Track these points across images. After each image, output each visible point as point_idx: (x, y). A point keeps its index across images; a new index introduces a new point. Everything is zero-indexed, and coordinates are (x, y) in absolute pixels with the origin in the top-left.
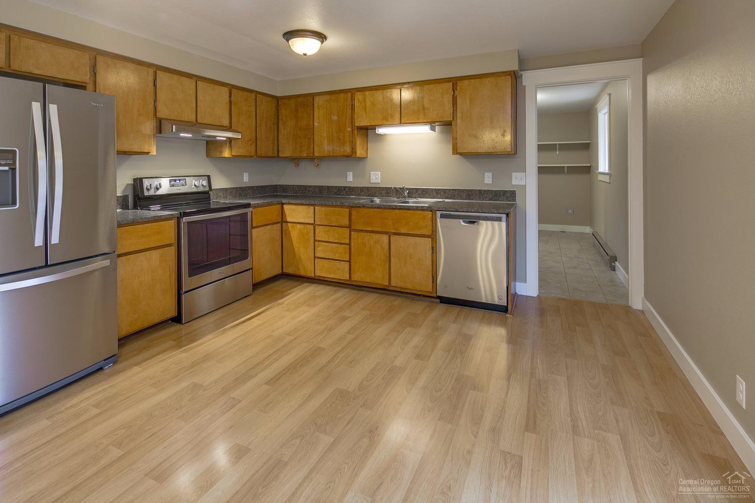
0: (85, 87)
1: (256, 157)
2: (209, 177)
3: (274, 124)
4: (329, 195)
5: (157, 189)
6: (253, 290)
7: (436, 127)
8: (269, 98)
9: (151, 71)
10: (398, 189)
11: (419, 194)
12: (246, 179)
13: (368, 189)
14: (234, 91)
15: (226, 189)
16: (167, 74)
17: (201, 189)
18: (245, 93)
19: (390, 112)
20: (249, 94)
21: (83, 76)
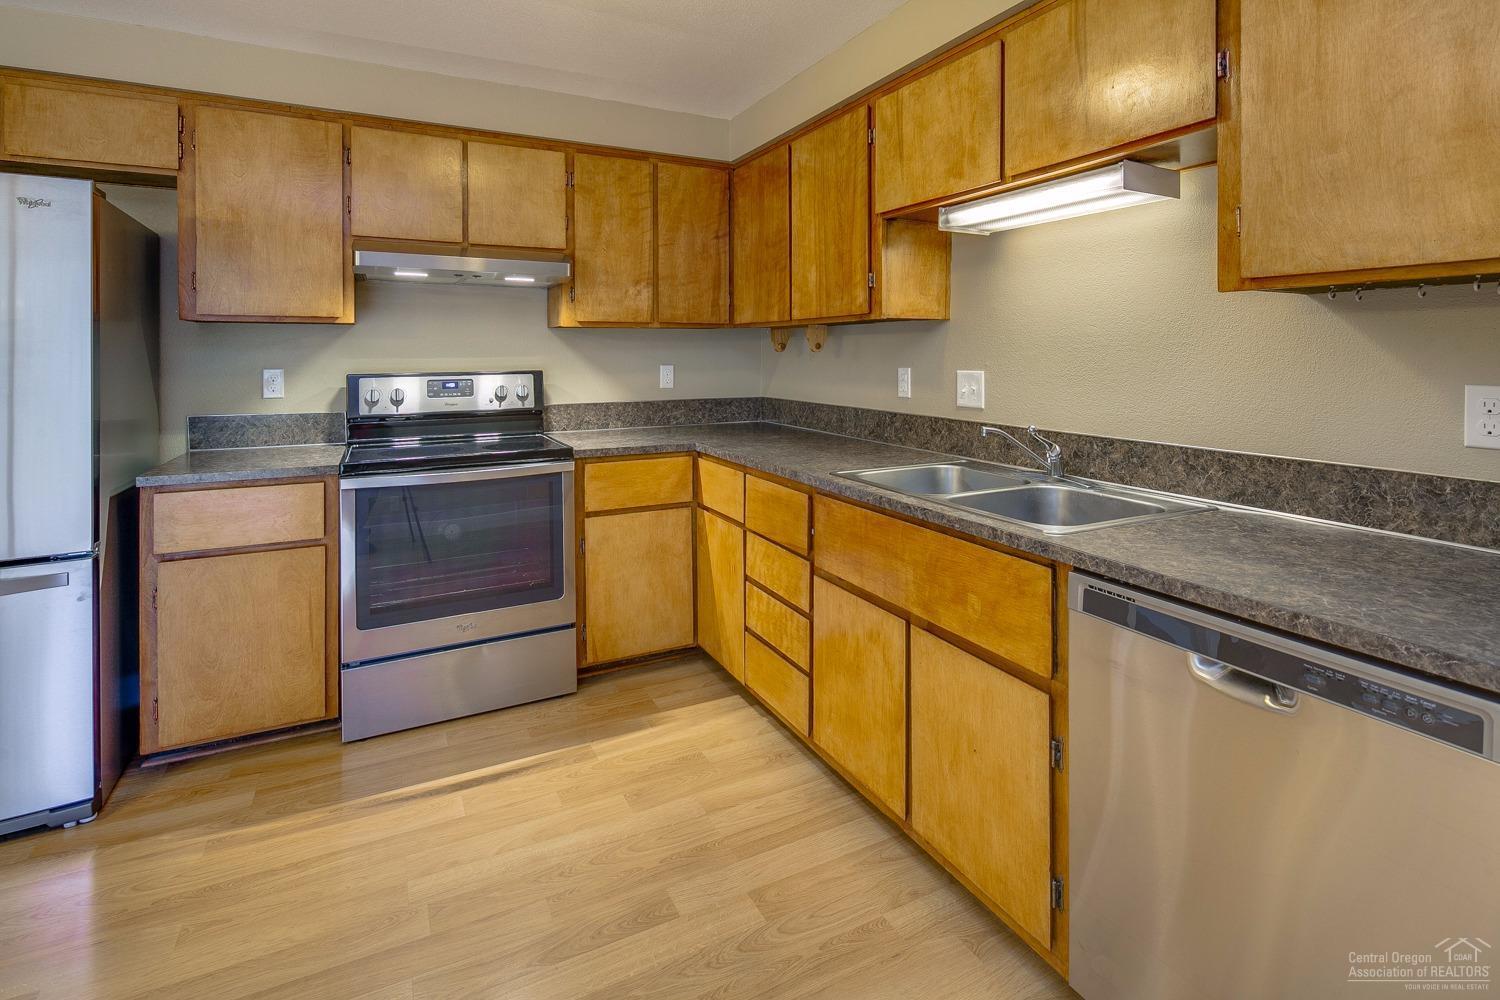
0: (174, 179)
1: (656, 325)
2: (538, 377)
3: (717, 237)
4: (859, 436)
5: (397, 403)
6: (580, 682)
7: (1183, 174)
8: (701, 171)
9: (335, 129)
10: (1040, 438)
11: (1114, 464)
12: (667, 381)
13: (950, 425)
14: (582, 160)
15: (607, 406)
16: (380, 132)
17: (512, 403)
18: (619, 162)
19: (968, 142)
20: (633, 164)
21: (159, 156)
